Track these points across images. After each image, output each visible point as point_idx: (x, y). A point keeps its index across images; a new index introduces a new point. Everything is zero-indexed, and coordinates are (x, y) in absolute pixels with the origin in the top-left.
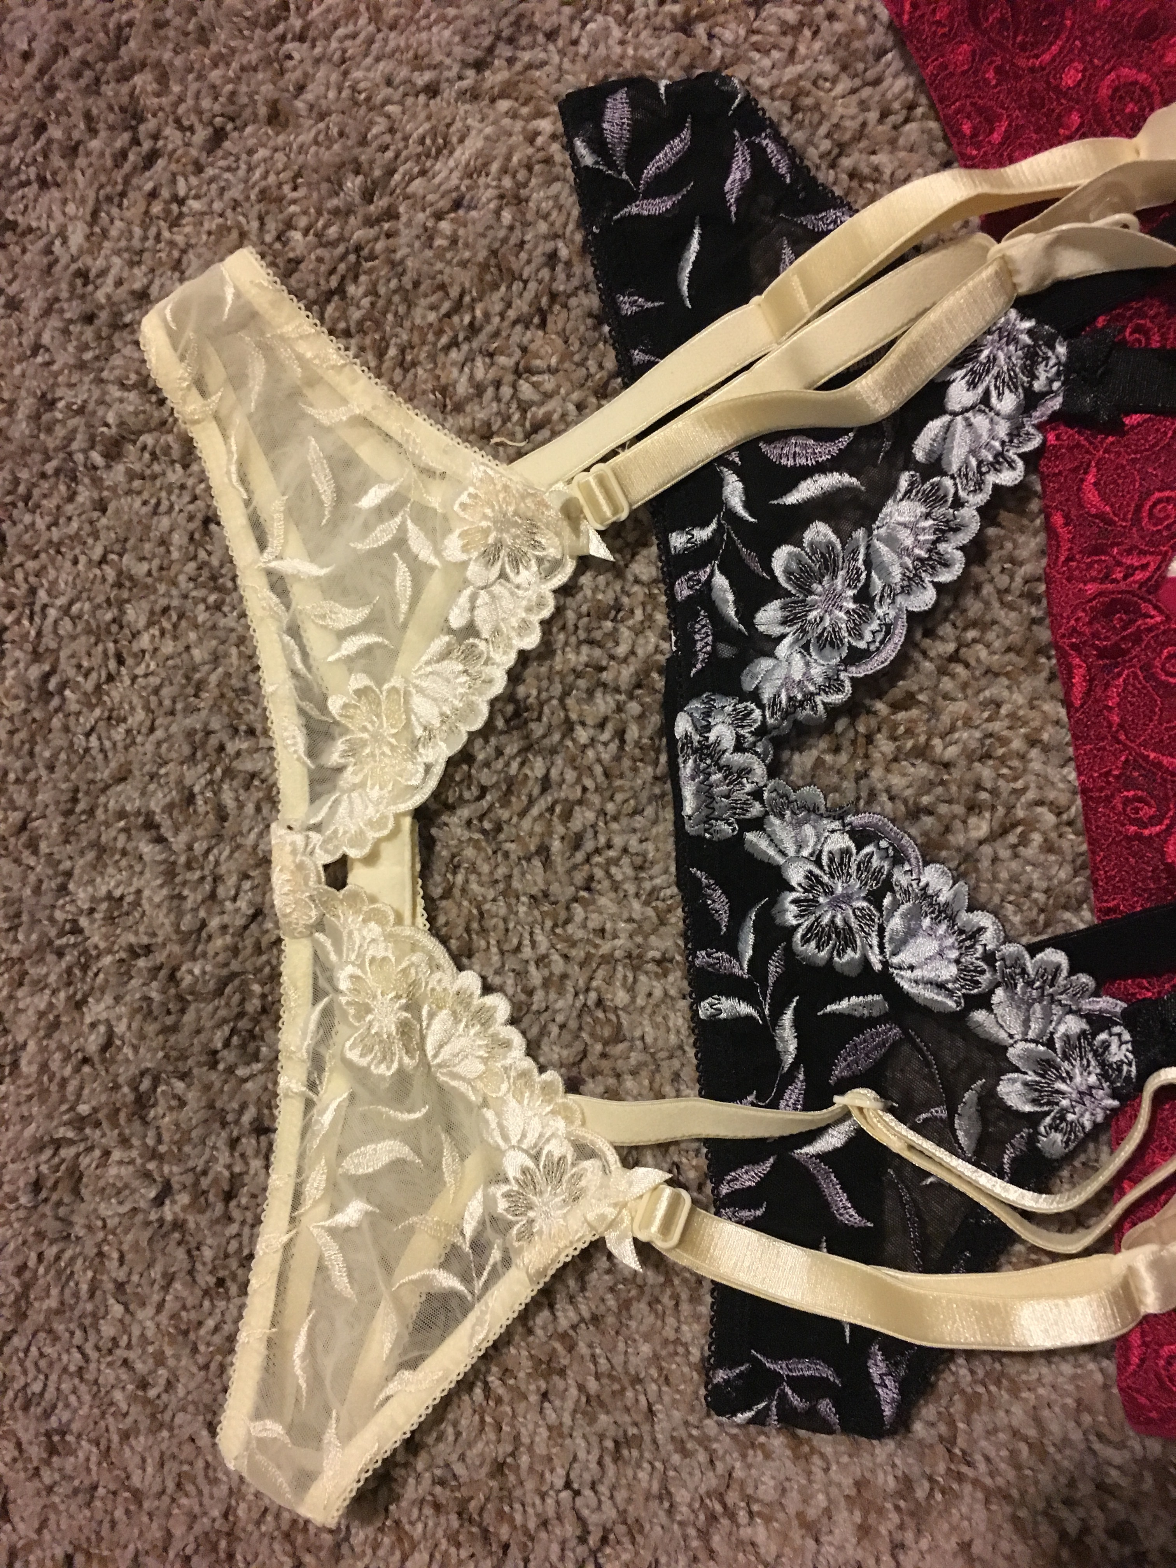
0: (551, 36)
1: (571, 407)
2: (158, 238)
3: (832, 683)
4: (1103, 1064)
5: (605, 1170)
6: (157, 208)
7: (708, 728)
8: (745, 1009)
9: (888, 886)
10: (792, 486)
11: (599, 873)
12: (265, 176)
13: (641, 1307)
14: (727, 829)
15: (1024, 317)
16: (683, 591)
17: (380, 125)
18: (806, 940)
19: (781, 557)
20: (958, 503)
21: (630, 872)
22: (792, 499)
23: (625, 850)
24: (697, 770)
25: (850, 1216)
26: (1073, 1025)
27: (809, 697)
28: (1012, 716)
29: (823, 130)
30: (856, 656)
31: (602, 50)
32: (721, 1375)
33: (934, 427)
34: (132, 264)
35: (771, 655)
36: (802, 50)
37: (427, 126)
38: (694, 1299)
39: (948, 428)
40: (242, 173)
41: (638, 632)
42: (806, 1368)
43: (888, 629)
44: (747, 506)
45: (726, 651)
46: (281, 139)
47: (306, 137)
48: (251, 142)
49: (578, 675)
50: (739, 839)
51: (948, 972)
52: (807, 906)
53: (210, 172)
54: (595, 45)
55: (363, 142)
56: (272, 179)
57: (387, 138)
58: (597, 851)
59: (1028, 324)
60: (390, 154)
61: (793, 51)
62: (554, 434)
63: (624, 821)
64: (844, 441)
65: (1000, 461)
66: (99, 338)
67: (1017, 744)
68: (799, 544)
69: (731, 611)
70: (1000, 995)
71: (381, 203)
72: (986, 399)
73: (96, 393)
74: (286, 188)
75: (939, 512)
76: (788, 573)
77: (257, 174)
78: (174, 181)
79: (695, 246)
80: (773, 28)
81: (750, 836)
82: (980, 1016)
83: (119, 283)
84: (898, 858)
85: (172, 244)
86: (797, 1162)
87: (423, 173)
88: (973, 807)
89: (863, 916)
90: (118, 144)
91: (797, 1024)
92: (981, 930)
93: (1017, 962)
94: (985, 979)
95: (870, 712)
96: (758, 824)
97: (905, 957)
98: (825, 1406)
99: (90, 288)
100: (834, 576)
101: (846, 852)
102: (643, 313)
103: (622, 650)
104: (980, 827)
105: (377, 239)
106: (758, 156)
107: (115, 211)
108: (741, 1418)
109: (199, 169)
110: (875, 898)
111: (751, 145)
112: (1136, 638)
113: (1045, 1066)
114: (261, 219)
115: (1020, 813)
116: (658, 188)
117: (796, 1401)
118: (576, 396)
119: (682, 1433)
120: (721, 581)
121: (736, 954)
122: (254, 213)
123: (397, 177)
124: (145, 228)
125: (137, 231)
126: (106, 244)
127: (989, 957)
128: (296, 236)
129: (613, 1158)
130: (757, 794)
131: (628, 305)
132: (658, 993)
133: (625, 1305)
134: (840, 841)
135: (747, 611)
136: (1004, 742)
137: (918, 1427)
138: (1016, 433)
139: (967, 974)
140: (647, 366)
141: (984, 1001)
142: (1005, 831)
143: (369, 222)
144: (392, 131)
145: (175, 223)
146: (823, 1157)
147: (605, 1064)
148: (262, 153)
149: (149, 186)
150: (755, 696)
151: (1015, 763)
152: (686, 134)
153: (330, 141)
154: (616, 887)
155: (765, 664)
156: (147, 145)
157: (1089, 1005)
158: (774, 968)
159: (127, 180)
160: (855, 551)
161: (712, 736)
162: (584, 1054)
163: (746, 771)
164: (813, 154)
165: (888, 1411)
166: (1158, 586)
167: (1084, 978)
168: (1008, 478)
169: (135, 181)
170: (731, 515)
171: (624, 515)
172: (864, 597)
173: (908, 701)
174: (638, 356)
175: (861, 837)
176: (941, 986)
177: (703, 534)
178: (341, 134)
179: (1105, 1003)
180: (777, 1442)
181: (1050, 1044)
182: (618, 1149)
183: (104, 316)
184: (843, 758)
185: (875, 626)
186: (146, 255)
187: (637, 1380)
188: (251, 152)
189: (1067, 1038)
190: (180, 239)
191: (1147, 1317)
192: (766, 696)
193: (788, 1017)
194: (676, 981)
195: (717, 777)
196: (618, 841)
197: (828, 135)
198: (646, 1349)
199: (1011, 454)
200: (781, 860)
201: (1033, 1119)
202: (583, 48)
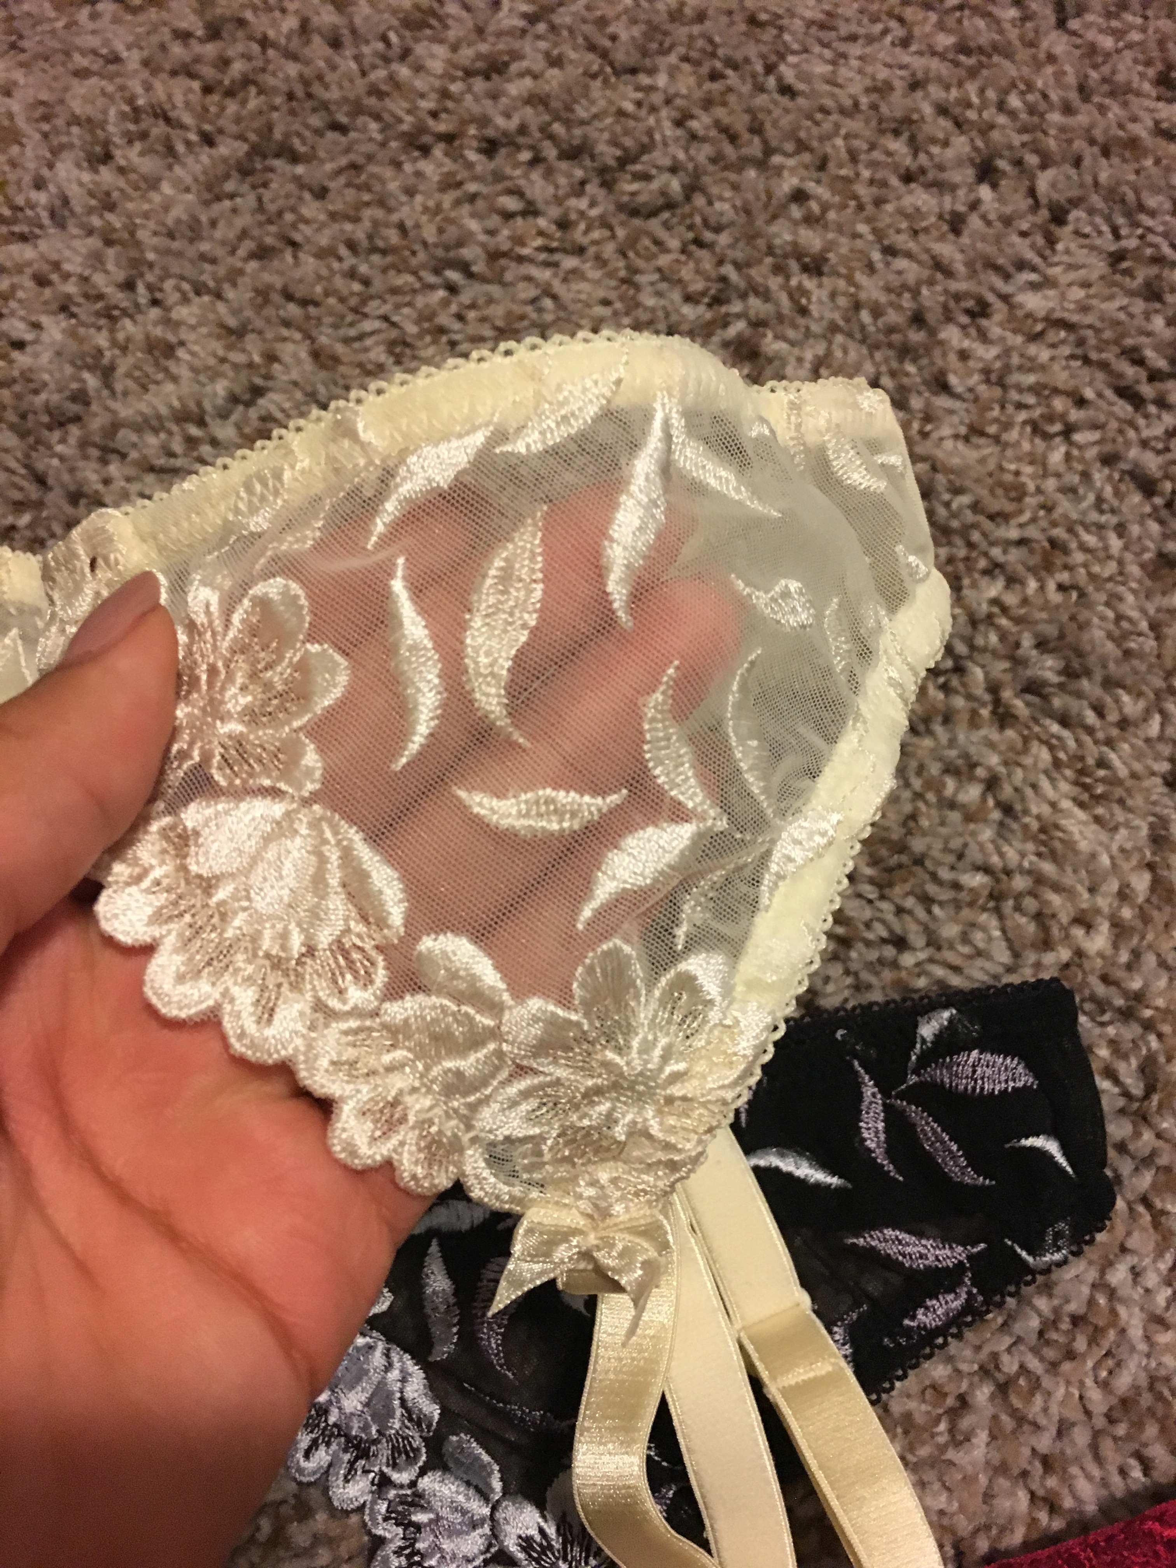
2: (1020, 406)
6: (1059, 404)
12: (1084, 548)
17: (1131, 706)
34: (986, 372)
37: (1123, 772)
40: (1094, 516)
46: (1134, 570)
47: (1130, 605)
48: (1135, 530)
53: (1099, 476)
55: (1110, 683)
56: (1079, 557)
57: (1113, 717)
60: (1090, 717)
66: (891, 330)
71: (1019, 706)
73: (815, 328)
74: (1064, 577)
77: (1091, 540)
78: (1095, 426)
83: (964, 356)
85: (1007, 426)
87: (1057, 763)
90: (1149, 353)
99: (964, 319)
105: (969, 697)
107: (1066, 351)
109: (1108, 460)
114: (1022, 542)
122: (1032, 532)
123: (1055, 728)
124: (1035, 389)
125: (1031, 379)
126: (1019, 339)
128: (994, 589)
143: (994, 689)
144: (1124, 724)
145: (1036, 429)
148: (1115, 543)
149: (1089, 393)
153: (1118, 640)
156: (1147, 390)
159: (1104, 366)
169: (1100, 376)
178: (1128, 654)
183: (916, 336)
186: (997, 392)
188: (1121, 529)
190: (1013, 435)
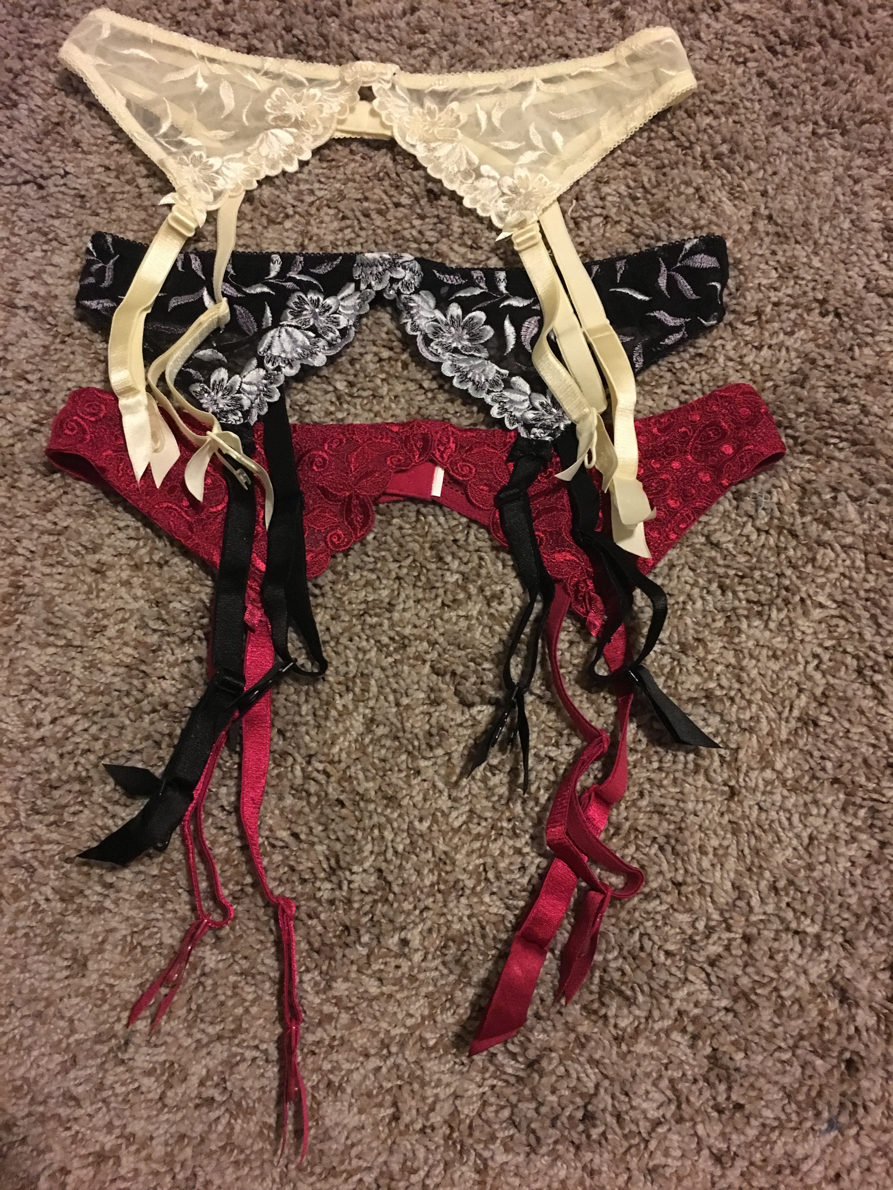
0: (774, 253)
1: (582, 240)
2: (728, 49)
3: (416, 328)
4: (227, 412)
5: (208, 203)
6: (743, 50)
7: (404, 268)
8: (273, 274)
9: (318, 336)
10: (512, 323)
11: (349, 222)
12: (746, 108)
13: (143, 215)
14: (357, 274)
15: (567, 427)
16: (476, 274)
17: (753, 166)
18: (299, 298)
19: (480, 316)
20: (489, 392)
21: (347, 237)
22: (507, 324)
23: (358, 236)
24: (384, 259)
25: (174, 303)
26: (246, 403)
27: (412, 317)
28: (390, 408)
29: (686, 365)
30: (427, 341)
31: (758, 274)
32: (109, 239)
33: (526, 387)
34: (716, 34)
35: (437, 307)
36: (730, 364)
37: (747, 189)
38: (144, 238)
39: (524, 393)
40: (751, 96)
41: (463, 256)
42: (109, 275)
43: (436, 355)
44: (510, 306)
45: (444, 290)
46: (763, 117)
47: (759, 130)
48: (765, 102)
49: (448, 226)
50: (352, 280)
51: (275, 351)
52: (316, 303)
53: (755, 80)
54: (763, 272)
55: (747, 158)
56: (742, 111)
57: (746, 169)
58: (359, 222)
59: (562, 427)
60: (738, 169)
61: (731, 360)
62: (570, 231)
63: (372, 237)
64: (528, 348)
65: (503, 410)
66: (679, 12)
67: (376, 408)
68: (486, 323)
69: (462, 294)
70: (262, 372)
71: (712, 163)
72: (534, 408)
73: (649, 7)
74: (736, 118)
75: (487, 385)
76: (472, 319)
77: (748, 104)
78: (757, 61)
79: (640, 297)
80: (745, 351)
81: (353, 285)
82: (255, 362)
83: (708, 26)
84: (331, 344)
85: (721, 57)
86: (201, 288)
87: (723, 185)
88: (351, 384)
89: (306, 322)
90: (781, 32)
91: (263, 293)
92: (291, 367)
93: (276, 381)
94: (269, 366)
95: (404, 350)
96: (357, 289)
97: (284, 334)
98: (92, 280)
99: (710, 11)
100: (469, 340)
101: (338, 324)
102: (616, 272)
103: (455, 246)
104: (341, 386)
105: (694, 158)
106: (676, 329)
107: (750, 29)
108: (90, 246)
109: (760, 74)
110: (313, 329)
111: (681, 326)
112: (411, 451)
113: (230, 390)
114: (722, 103)
115: (345, 406)
116: (671, 282)
117: (96, 267)
118: (587, 243)
119: (85, 225)
120: (478, 292)
121: (300, 273)
122: (726, 99)
123: (724, 172)
124: (735, 43)
125: (733, 39)
126: (731, 22)
127: (278, 369)
128: (709, 120)
129: (213, 208)
130: (370, 286)
131: (620, 265)
132: (288, 241)
133: (145, 209)
134: (343, 323)
135: (461, 301)
136: (379, 404)
137: (78, 324)
138: (514, 420)
139: (273, 359)
140: (590, 273)
141: (261, 365)
142: (339, 398)
143: (703, 155)
144: (750, 173)
145: (733, 59)
146: (201, 299)
147: (258, 214)
148: (757, 106)
149: (756, 47)
150: (417, 292)
151: (368, 407)
152: (694, 297)
153: (753, 141)
154: (341, 230)
155: (432, 303)
156: (779, 48)
157: (255, 413)
158: (289, 285)
159: (764, 36)
160: (479, 351)
161: (400, 269)
162: (265, 207)
163: (380, 281)
164: (675, 359)
165: (87, 303)
166: (431, 461)
167: (266, 410)
168: (495, 412)
169: (761, 40)
170: (507, 298)
171: (516, 248)
172: (456, 350)
173: (405, 366)
174: (595, 269)
175: (344, 332)
176: (269, 347)
177: (502, 287)
178: (756, 148)
179: (253, 419)
180: (77, 266)
181: (239, 392)
182: (217, 211)
183: (690, 15)
184: (384, 336)
185: (440, 351)
186: (719, 43)
187: (111, 210)
188: (760, 101)
189: (240, 399)
190: (724, 61)
191: (117, 400)
192: (414, 297)
193: (266, 290)
194: (292, 249)
195: (380, 269)
196: (363, 233)
197: (682, 368)
198: (124, 216)
199: (506, 415)
200: (340, 297)
201: (207, 382)
202: (763, 266)
